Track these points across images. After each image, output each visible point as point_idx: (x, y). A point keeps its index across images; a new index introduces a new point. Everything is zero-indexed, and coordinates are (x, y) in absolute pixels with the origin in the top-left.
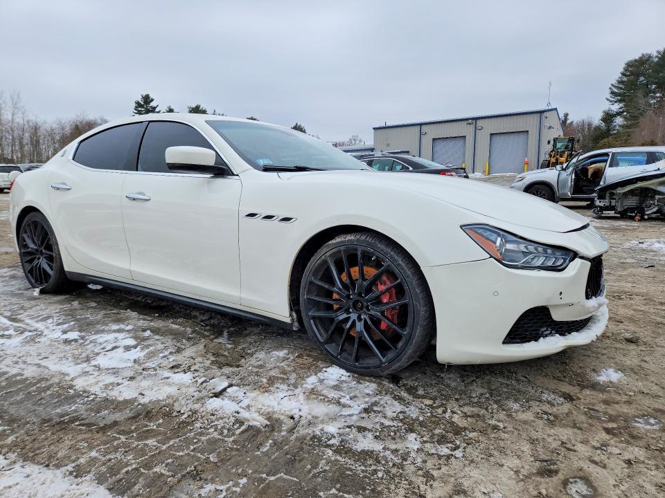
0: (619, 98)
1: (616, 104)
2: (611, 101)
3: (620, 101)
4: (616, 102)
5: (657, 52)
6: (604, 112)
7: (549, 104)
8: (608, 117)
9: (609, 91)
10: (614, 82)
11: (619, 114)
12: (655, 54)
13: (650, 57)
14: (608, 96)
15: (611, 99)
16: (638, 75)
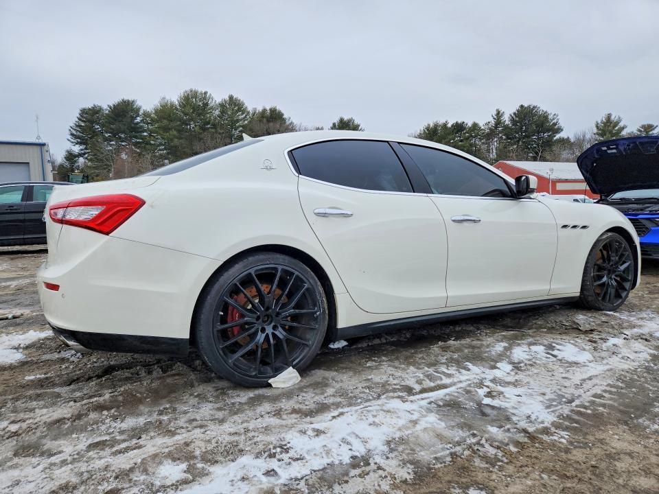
0: (79, 141)
1: (77, 146)
2: (72, 142)
3: (80, 144)
4: (77, 144)
5: (108, 106)
6: (67, 151)
7: (38, 137)
8: (71, 157)
9: (69, 133)
10: (72, 125)
11: (80, 155)
12: (105, 107)
13: (101, 109)
14: (69, 137)
15: (73, 140)
16: (92, 122)
